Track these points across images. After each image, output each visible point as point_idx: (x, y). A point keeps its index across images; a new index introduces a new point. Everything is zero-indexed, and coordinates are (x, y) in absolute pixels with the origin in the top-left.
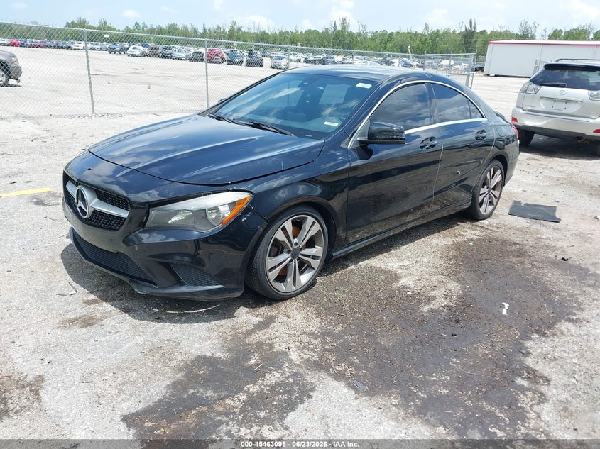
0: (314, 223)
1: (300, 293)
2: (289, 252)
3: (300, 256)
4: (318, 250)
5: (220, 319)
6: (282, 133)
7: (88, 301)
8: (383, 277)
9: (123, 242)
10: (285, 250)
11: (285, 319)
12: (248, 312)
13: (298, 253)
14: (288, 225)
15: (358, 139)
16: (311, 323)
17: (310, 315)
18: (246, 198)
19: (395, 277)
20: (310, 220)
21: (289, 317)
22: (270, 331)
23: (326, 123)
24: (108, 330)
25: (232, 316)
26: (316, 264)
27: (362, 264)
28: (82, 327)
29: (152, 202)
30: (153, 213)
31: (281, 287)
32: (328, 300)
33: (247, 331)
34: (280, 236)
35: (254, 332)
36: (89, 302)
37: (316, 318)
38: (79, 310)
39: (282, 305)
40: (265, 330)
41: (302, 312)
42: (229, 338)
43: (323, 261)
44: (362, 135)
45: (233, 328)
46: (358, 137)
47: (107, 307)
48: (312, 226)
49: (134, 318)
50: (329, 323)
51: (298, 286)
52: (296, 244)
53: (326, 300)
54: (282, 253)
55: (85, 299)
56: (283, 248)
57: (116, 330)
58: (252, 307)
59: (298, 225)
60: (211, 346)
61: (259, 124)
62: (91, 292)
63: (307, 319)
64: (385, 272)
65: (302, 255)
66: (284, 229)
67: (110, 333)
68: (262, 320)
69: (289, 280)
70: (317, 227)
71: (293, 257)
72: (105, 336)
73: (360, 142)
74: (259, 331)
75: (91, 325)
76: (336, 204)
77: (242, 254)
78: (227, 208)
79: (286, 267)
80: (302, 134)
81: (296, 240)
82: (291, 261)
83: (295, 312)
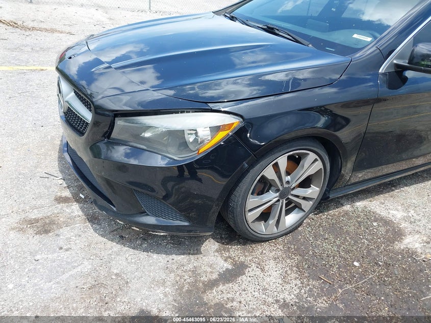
0: (316, 160)
1: (282, 236)
2: (278, 190)
3: (290, 197)
4: (313, 191)
5: (183, 254)
6: (297, 41)
7: (61, 197)
8: (382, 230)
9: (90, 148)
10: (273, 188)
11: (258, 272)
12: (217, 251)
13: (288, 193)
14: (283, 162)
15: (395, 62)
16: (288, 287)
17: (289, 272)
18: (233, 124)
19: (398, 234)
20: (312, 156)
21: (263, 270)
22: (236, 287)
23: (355, 36)
24: (61, 243)
25: (198, 252)
26: (307, 205)
27: (360, 204)
28: (37, 233)
29: (117, 111)
30: (120, 123)
31: (261, 228)
32: (314, 254)
33: (210, 281)
34: (269, 173)
35: (218, 285)
36: (60, 200)
37: (296, 279)
38: (46, 209)
39: (259, 248)
40: (231, 285)
41: (280, 265)
42: (186, 288)
43: (316, 204)
44: (399, 57)
45: (194, 272)
46: (395, 59)
47: (75, 209)
48: (312, 164)
49: (95, 230)
50: (310, 290)
51: (282, 228)
52: (288, 182)
53: (311, 253)
54: (268, 191)
55: (59, 194)
56: (271, 186)
57: (69, 246)
58: (223, 244)
59: (295, 161)
60: (162, 296)
61: (273, 29)
62: (68, 187)
63: (285, 279)
64: (386, 222)
65: (292, 195)
66: (276, 166)
67: (61, 248)
68: (230, 267)
69: (272, 222)
70: (319, 165)
71: (282, 196)
72: (54, 252)
73: (397, 66)
74: (224, 284)
75: (47, 232)
76: (345, 135)
77: (223, 182)
78: (208, 132)
79: (271, 207)
80: (322, 47)
81: (288, 178)
82: (278, 201)
83: (272, 263)
